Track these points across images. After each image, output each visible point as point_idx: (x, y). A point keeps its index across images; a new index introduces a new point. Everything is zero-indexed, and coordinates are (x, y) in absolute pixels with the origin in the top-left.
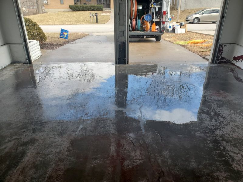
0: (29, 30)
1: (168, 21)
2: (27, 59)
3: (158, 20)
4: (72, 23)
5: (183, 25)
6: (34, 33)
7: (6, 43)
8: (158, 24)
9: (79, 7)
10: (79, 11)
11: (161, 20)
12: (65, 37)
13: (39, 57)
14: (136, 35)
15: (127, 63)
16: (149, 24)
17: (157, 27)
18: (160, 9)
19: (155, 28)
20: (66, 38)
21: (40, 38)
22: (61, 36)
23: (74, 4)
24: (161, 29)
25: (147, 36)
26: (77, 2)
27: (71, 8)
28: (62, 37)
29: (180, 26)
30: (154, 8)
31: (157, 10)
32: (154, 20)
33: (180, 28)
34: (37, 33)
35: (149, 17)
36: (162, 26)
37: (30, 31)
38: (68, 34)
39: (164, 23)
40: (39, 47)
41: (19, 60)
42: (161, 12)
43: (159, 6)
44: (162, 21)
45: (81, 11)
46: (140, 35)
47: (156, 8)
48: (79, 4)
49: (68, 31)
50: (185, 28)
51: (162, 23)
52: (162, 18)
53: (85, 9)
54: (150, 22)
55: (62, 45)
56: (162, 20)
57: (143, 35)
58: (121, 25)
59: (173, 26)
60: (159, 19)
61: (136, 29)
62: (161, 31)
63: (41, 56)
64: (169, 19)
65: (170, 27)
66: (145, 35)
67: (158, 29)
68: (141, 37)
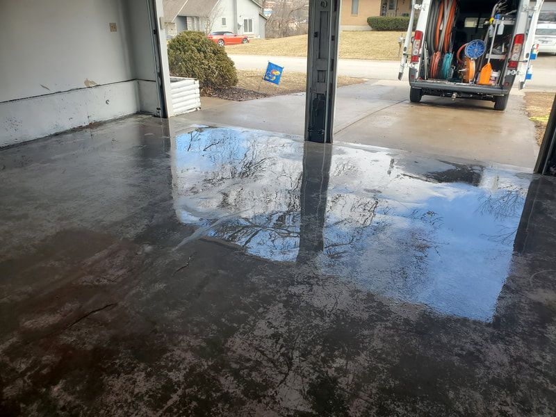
1: (525, 59)
3: (501, 57)
6: (209, 67)
7: (134, 78)
8: (497, 65)
9: (389, 22)
10: (388, 30)
11: (507, 56)
12: (272, 80)
13: (195, 110)
14: (435, 89)
16: (473, 66)
17: (495, 74)
18: (509, 29)
19: (489, 76)
20: (276, 82)
22: (266, 77)
23: (379, 15)
24: (504, 79)
25: (461, 95)
26: (388, 11)
27: (370, 24)
28: (268, 78)
30: (494, 26)
31: (501, 32)
32: (490, 56)
34: (217, 67)
35: (477, 49)
36: (508, 72)
37: (204, 61)
38: (280, 75)
39: (514, 65)
40: (198, 91)
41: (149, 109)
42: (512, 36)
43: (509, 22)
44: (510, 61)
45: (391, 30)
46: (446, 91)
47: (498, 25)
48: (391, 15)
49: (281, 69)
51: (507, 64)
52: (510, 52)
53: (400, 27)
54: (476, 61)
55: (265, 95)
56: (509, 57)
57: (452, 92)
60: (504, 53)
61: (440, 75)
62: (503, 84)
63: (198, 109)
64: (528, 54)
65: (528, 76)
66: (455, 91)
67: (496, 78)
68: (446, 96)
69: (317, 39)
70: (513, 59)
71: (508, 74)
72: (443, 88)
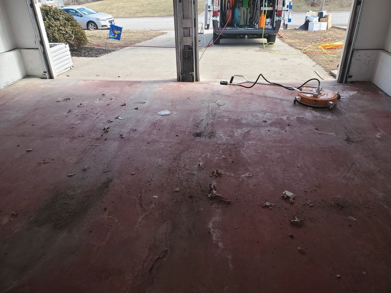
0: (59, 27)
1: (287, 9)
2: (46, 72)
3: (271, 9)
4: (146, 14)
5: (324, 16)
6: (67, 32)
7: (15, 47)
11: (274, 7)
13: (69, 68)
14: (232, 34)
15: (197, 80)
17: (268, 20)
19: (265, 22)
20: (118, 39)
21: (78, 39)
22: (110, 36)
24: (275, 23)
25: (251, 36)
29: (318, 17)
32: (263, 9)
33: (319, 21)
34: (72, 32)
36: (276, 18)
37: (61, 28)
38: (121, 34)
39: (279, 13)
40: (69, 53)
41: (36, 72)
44: (276, 11)
46: (240, 34)
49: (121, 29)
50: (327, 21)
51: (276, 13)
52: (276, 5)
56: (276, 8)
57: (244, 35)
58: (186, 18)
59: (307, 17)
60: (272, 6)
62: (274, 26)
63: (72, 67)
64: (288, 6)
65: (290, 20)
66: (246, 34)
67: (269, 23)
68: (241, 38)
69: (181, 4)
70: (278, 9)
71: (277, 20)
72: (238, 33)
